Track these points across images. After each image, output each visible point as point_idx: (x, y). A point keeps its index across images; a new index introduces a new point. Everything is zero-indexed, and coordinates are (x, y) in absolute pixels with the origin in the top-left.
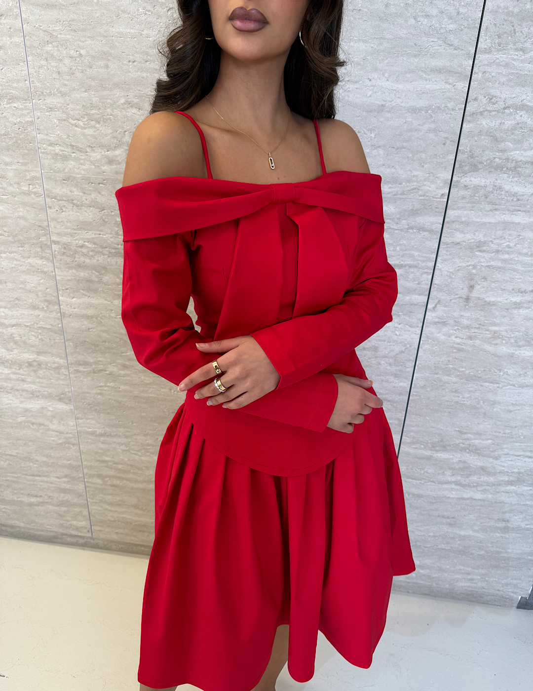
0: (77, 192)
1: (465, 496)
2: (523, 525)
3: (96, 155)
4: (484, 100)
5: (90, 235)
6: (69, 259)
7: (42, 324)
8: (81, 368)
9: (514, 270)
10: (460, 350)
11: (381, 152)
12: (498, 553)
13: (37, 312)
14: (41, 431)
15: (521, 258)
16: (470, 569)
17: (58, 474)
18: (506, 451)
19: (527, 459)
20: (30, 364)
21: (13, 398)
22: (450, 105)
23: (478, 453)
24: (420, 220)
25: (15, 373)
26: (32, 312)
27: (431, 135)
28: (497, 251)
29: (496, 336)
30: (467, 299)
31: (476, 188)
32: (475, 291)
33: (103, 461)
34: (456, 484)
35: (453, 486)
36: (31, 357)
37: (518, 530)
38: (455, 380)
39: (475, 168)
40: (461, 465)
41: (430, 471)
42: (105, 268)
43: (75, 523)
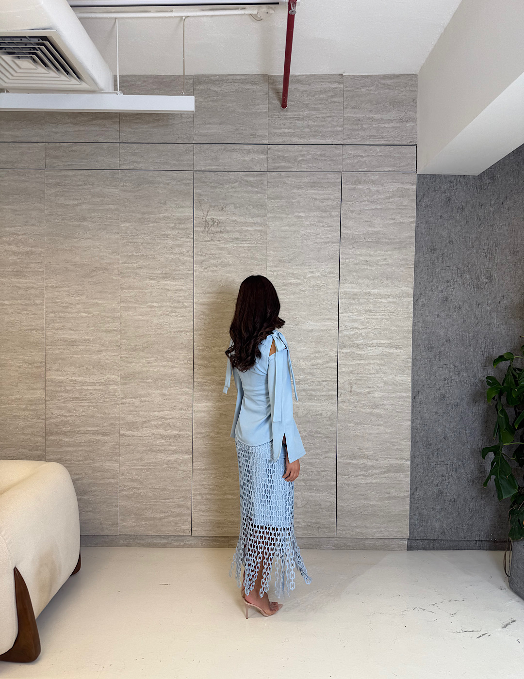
0: (206, 362)
1: (369, 482)
2: (396, 494)
3: (214, 349)
4: (344, 327)
5: (210, 378)
6: (200, 388)
7: (184, 417)
8: (198, 436)
9: (365, 380)
10: (352, 412)
11: (314, 343)
12: (389, 512)
13: (183, 411)
14: (175, 471)
15: (366, 375)
16: (378, 525)
17: (179, 497)
18: (380, 456)
19: (389, 459)
20: (175, 436)
21: (164, 455)
22: (334, 328)
23: (369, 459)
24: (330, 365)
25: (167, 442)
26: (180, 412)
27: (329, 338)
28: (358, 374)
29: (364, 405)
30: (351, 392)
31: (346, 353)
32: (353, 388)
33: (203, 485)
34: (363, 476)
35: (362, 477)
36: (177, 432)
37: (395, 498)
38: (353, 425)
39: (345, 347)
40: (363, 465)
41: (351, 470)
42: (214, 390)
43: (183, 527)
